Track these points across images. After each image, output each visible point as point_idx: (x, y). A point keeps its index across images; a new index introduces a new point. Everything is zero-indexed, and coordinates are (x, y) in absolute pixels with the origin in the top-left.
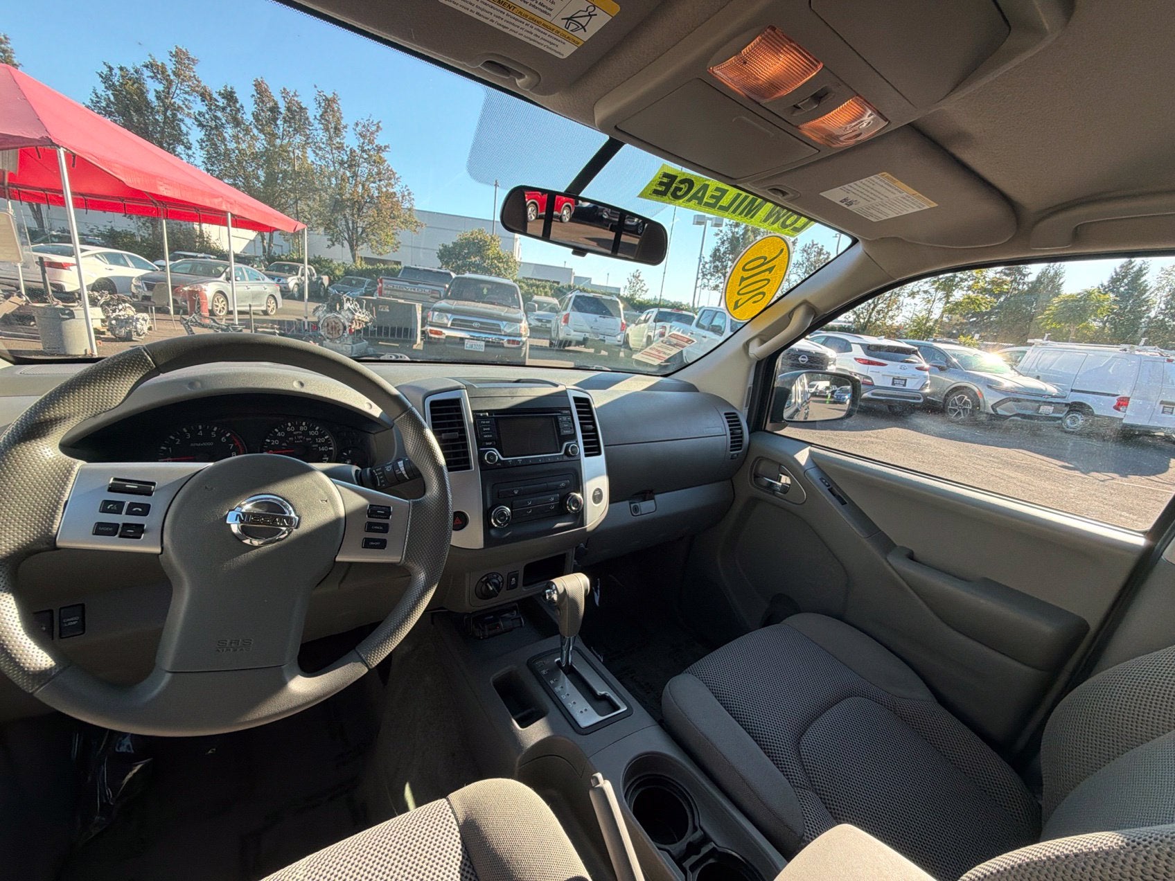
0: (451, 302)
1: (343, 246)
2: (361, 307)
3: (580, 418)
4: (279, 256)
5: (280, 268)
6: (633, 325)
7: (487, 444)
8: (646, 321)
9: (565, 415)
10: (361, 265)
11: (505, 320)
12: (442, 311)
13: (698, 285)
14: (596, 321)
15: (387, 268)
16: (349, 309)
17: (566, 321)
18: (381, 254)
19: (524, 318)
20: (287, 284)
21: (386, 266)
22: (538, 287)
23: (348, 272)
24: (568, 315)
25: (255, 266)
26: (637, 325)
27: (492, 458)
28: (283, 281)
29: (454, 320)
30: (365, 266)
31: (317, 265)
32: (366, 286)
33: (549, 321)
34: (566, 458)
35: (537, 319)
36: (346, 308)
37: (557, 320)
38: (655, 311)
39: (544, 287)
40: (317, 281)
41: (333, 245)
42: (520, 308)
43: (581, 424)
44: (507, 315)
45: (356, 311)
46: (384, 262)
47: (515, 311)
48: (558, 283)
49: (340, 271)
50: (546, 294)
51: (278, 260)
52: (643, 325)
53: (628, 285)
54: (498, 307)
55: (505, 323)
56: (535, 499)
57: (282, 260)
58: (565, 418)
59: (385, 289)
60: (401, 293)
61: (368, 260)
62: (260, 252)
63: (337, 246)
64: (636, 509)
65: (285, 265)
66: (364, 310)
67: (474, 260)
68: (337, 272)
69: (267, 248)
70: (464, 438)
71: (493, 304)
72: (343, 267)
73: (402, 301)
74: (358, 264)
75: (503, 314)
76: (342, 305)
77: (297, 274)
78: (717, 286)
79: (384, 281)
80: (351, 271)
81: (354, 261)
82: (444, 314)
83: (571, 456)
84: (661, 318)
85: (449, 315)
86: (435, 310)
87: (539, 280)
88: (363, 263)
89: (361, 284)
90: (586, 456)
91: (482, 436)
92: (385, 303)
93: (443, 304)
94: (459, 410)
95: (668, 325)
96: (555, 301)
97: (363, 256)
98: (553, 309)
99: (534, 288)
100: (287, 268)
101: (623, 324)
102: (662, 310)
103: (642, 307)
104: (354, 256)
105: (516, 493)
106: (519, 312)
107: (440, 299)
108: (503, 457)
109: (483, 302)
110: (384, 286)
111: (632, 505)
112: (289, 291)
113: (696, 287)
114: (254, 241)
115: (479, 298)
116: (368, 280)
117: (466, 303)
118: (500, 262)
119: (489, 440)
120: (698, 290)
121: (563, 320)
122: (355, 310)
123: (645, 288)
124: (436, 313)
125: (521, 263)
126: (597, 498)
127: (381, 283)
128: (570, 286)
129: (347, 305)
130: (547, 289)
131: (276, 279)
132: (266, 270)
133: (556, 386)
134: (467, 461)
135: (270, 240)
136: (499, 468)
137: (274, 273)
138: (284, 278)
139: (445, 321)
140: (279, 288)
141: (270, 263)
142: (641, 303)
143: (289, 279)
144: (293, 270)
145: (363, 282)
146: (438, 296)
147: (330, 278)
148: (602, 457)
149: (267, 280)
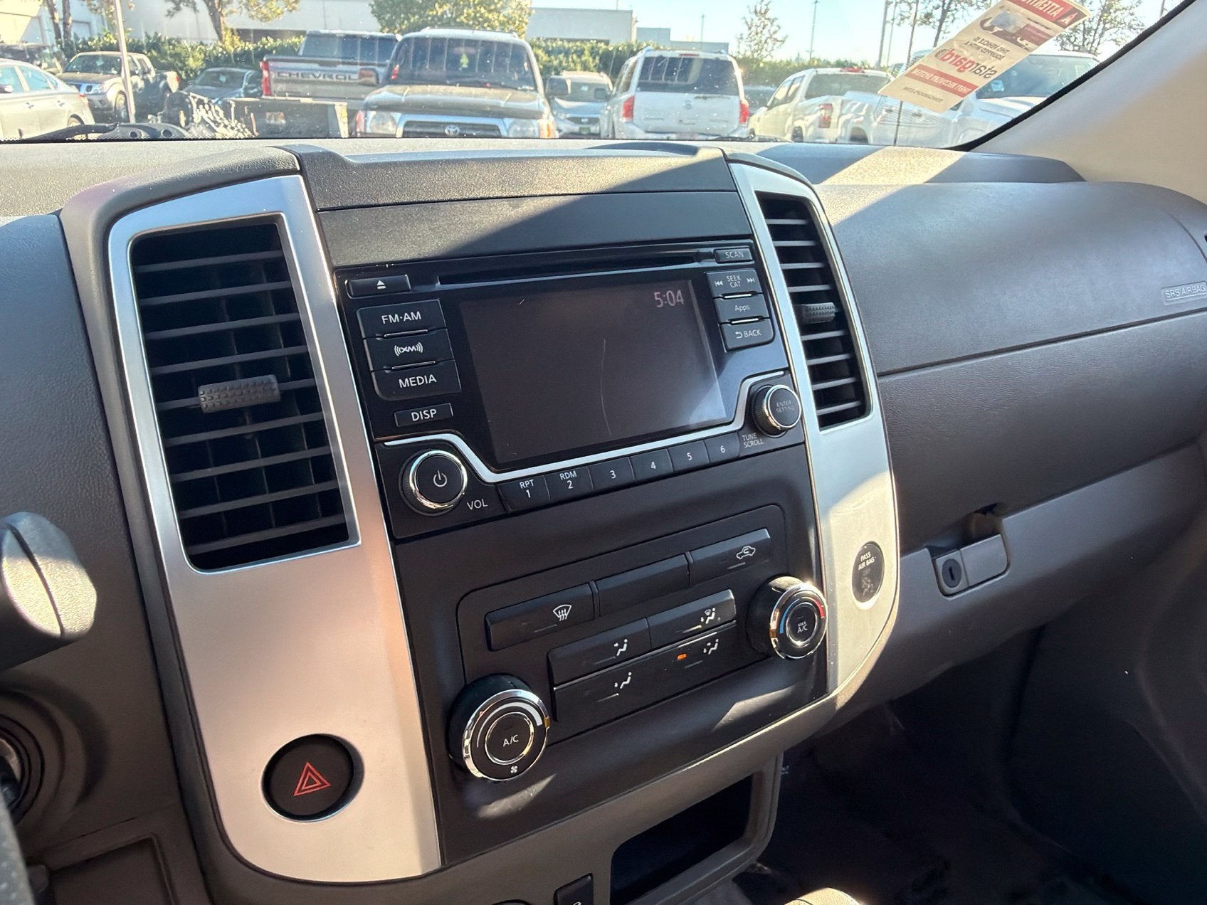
0: (399, 88)
1: (195, 9)
2: (227, 115)
3: (792, 278)
4: (85, 43)
5: (88, 66)
6: (764, 109)
7: (416, 416)
8: (788, 99)
9: (736, 265)
10: (233, 45)
11: (510, 117)
12: (385, 107)
13: (889, 18)
14: (689, 107)
15: (281, 46)
16: (203, 121)
17: (629, 110)
18: (265, 18)
19: (546, 109)
20: (104, 94)
21: (279, 42)
22: (567, 53)
23: (212, 61)
24: (632, 100)
25: (45, 65)
26: (770, 108)
27: (439, 481)
28: (96, 88)
29: (408, 124)
30: (241, 46)
31: (154, 53)
32: (245, 83)
33: (594, 121)
34: (753, 443)
35: (571, 119)
36: (197, 119)
37: (610, 115)
38: (809, 74)
39: (580, 53)
40: (157, 83)
41: (178, 9)
42: (536, 89)
43: (797, 299)
44: (512, 104)
45: (218, 125)
46: (273, 34)
47: (527, 96)
48: (607, 43)
49: (195, 59)
50: (585, 68)
51: (83, 50)
52: (782, 108)
53: (746, 32)
54: (492, 91)
55: (508, 121)
56: (643, 624)
57: (90, 49)
58: (734, 280)
59: (277, 81)
60: (307, 86)
61: (243, 34)
62: (50, 38)
63: (186, 11)
64: (952, 573)
65: (96, 57)
66: (234, 122)
67: (440, 11)
68: (191, 63)
69: (61, 27)
70: (310, 399)
71: (482, 85)
72: (201, 51)
73: (309, 101)
74: (227, 43)
75: (502, 104)
76: (189, 114)
77: (119, 73)
78: (928, 16)
79: (271, 64)
80: (217, 58)
81: (220, 38)
82: (384, 114)
83: (775, 432)
84: (818, 87)
85: (397, 116)
86: (368, 107)
87: (569, 41)
88: (236, 39)
89: (235, 80)
90: (825, 422)
91: (389, 383)
92: (275, 107)
93: (385, 94)
94: (279, 269)
95: (836, 101)
96: (604, 79)
97: (235, 28)
98: (601, 94)
99: (561, 56)
100: (99, 63)
101: (742, 106)
102: (821, 71)
103: (778, 74)
104: (218, 28)
105: (563, 615)
106: (534, 99)
107: (377, 85)
108: (496, 467)
109: (462, 84)
110: (273, 76)
111: (941, 561)
112: (110, 108)
113: (885, 22)
114: (39, 18)
115: (455, 77)
116: (249, 73)
117: (429, 88)
118: (490, 11)
119: (421, 399)
120: (888, 26)
121: (622, 112)
122: (215, 122)
123: (779, 36)
124: (372, 114)
125: (531, 9)
126: (867, 580)
127: (267, 69)
128: (630, 46)
129: (198, 114)
130: (586, 57)
131: (84, 87)
132: (65, 71)
133: (693, 151)
134: (333, 502)
135: (65, 12)
136: (480, 520)
137: (79, 75)
138: (96, 82)
139: (390, 128)
140: (86, 101)
141: (69, 56)
142: (773, 66)
143: (107, 84)
144: (112, 65)
145: (241, 77)
146: (373, 80)
147: (179, 76)
148: (875, 419)
149: (63, 87)
